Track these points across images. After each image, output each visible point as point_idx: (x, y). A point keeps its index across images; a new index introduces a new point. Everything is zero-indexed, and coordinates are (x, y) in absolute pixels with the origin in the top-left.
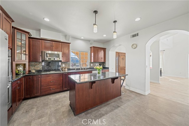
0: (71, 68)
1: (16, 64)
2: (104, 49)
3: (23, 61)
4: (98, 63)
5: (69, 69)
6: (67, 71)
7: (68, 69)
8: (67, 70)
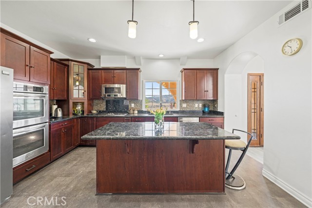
0: (144, 109)
1: (73, 103)
2: (214, 72)
3: (81, 99)
4: (200, 102)
5: (140, 112)
6: (136, 115)
7: (138, 111)
8: (136, 112)
